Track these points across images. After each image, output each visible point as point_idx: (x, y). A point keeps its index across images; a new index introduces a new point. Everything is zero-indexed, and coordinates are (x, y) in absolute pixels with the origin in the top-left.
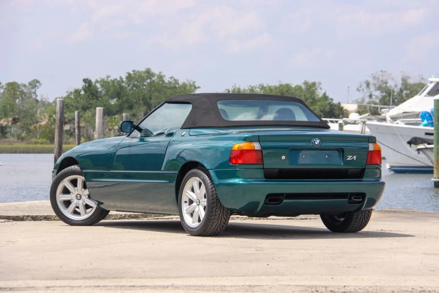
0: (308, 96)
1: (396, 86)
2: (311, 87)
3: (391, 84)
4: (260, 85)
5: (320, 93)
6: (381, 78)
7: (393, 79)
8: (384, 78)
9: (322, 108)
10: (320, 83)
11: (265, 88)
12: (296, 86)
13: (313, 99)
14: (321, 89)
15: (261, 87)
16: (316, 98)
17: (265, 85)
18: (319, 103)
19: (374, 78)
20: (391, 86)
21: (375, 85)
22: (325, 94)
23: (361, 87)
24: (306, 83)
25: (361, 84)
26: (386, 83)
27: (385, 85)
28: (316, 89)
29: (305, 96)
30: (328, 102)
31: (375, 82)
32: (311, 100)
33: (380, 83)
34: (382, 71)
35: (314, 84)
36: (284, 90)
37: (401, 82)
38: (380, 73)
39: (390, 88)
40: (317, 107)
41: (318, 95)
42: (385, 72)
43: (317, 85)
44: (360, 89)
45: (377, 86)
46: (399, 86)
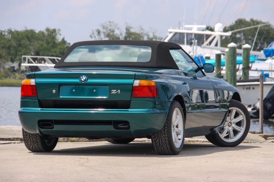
0: (50, 40)
1: (121, 34)
2: (52, 33)
3: (117, 32)
4: (8, 30)
5: (59, 38)
6: (109, 28)
7: (118, 28)
8: (112, 28)
9: (61, 51)
10: (59, 30)
11: (13, 32)
12: (39, 32)
13: (54, 43)
14: (60, 35)
15: (9, 32)
16: (56, 42)
17: (13, 30)
18: (59, 47)
19: (104, 27)
20: (117, 34)
21: (104, 33)
22: (63, 39)
23: (93, 34)
24: (48, 30)
25: (93, 32)
26: (113, 31)
27: (112, 33)
28: (56, 35)
29: (46, 40)
30: (66, 46)
31: (105, 31)
32: (52, 44)
33: (109, 31)
34: (110, 22)
35: (54, 31)
36: (29, 35)
37: (125, 31)
38: (108, 23)
39: (116, 36)
40: (58, 49)
41: (57, 40)
42: (112, 22)
43: (57, 31)
44: (92, 36)
45: (106, 34)
46: (124, 35)
